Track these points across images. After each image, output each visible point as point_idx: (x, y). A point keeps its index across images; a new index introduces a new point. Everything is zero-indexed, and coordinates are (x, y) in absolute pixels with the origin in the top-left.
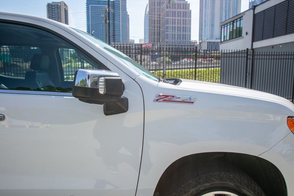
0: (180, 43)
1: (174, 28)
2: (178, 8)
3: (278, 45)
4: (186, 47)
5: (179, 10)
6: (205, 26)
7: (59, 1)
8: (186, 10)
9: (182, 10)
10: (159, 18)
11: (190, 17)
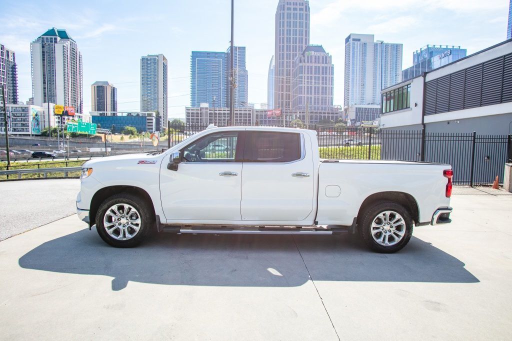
0: (318, 109)
1: (309, 90)
2: (315, 62)
3: (455, 120)
4: (327, 115)
5: (317, 65)
6: (353, 87)
7: (157, 54)
8: (326, 65)
9: (321, 65)
10: (289, 75)
11: (332, 74)
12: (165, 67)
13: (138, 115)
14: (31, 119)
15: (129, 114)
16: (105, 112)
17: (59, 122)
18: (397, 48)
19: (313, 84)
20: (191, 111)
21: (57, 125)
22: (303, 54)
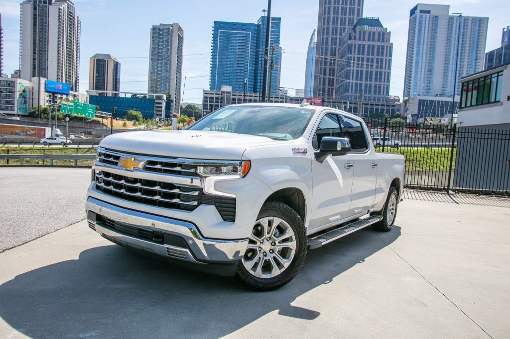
0: (369, 99)
1: (359, 75)
2: (369, 40)
4: (380, 107)
5: (371, 43)
6: (417, 72)
7: (171, 23)
8: (383, 44)
9: (376, 44)
10: (335, 55)
11: (390, 55)
12: (180, 39)
13: (145, 97)
14: (17, 95)
15: (134, 96)
16: (105, 92)
17: (50, 101)
18: (480, 24)
19: (365, 66)
20: (209, 96)
21: (47, 104)
22: (354, 29)
